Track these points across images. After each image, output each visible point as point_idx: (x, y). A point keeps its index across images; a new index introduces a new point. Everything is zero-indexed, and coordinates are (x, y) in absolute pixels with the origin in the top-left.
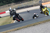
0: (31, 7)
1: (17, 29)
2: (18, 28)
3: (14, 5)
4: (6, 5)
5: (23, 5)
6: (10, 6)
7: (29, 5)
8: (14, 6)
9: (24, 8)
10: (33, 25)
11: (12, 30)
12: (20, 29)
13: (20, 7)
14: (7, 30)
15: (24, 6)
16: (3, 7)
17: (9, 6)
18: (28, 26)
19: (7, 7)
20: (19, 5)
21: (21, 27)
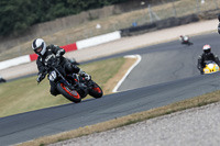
0: (188, 23)
1: (125, 122)
2: (129, 117)
3: (115, 13)
4: (78, 15)
5: (153, 16)
6: (97, 18)
7: (179, 16)
8: (115, 17)
9: (159, 29)
10: (196, 102)
11: (102, 124)
12: (140, 120)
13: (140, 24)
14: (83, 124)
15: (158, 18)
16: (67, 24)
17: (91, 19)
18: (173, 106)
19: (82, 22)
20: (136, 15)
21: (145, 114)
